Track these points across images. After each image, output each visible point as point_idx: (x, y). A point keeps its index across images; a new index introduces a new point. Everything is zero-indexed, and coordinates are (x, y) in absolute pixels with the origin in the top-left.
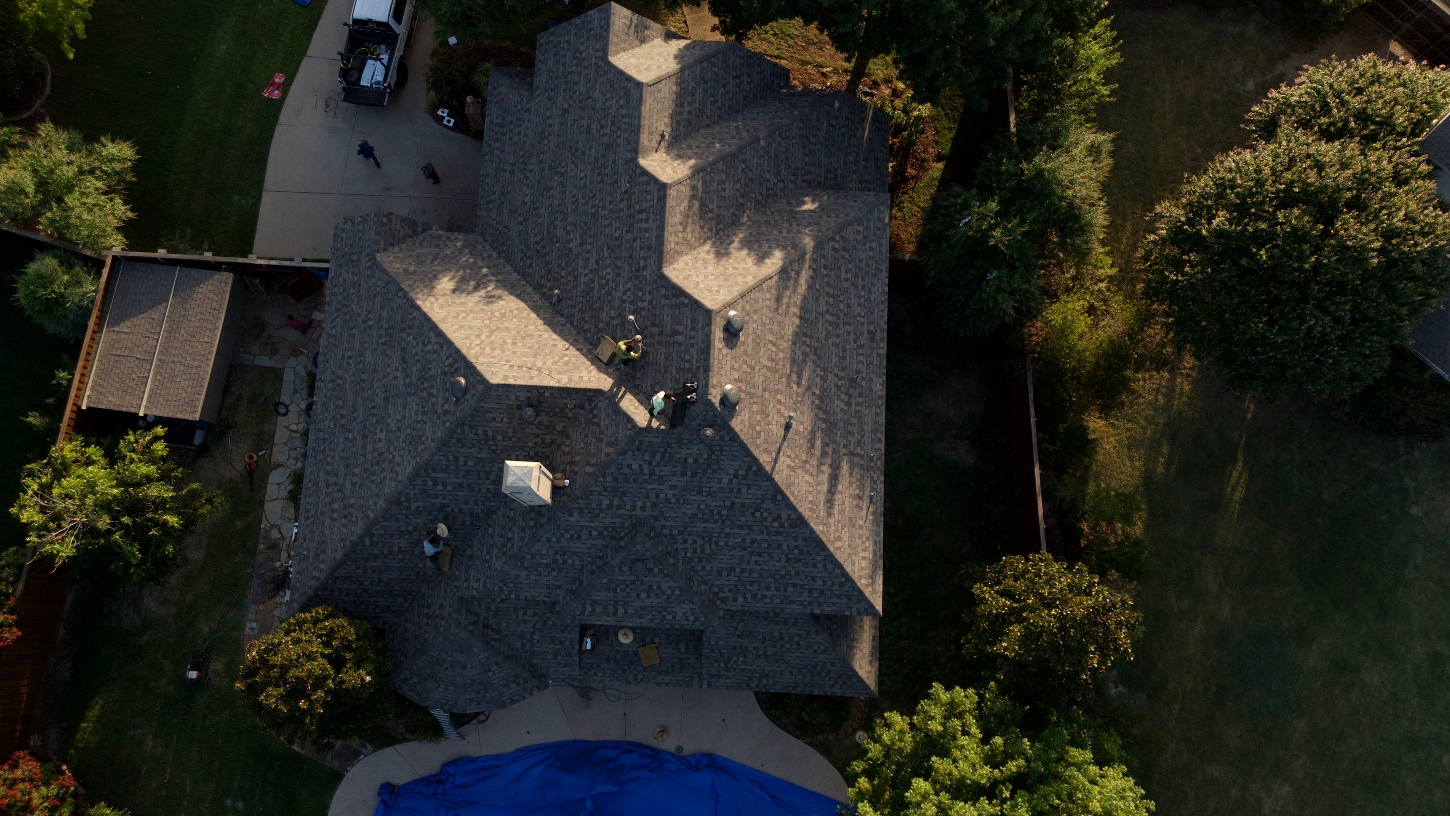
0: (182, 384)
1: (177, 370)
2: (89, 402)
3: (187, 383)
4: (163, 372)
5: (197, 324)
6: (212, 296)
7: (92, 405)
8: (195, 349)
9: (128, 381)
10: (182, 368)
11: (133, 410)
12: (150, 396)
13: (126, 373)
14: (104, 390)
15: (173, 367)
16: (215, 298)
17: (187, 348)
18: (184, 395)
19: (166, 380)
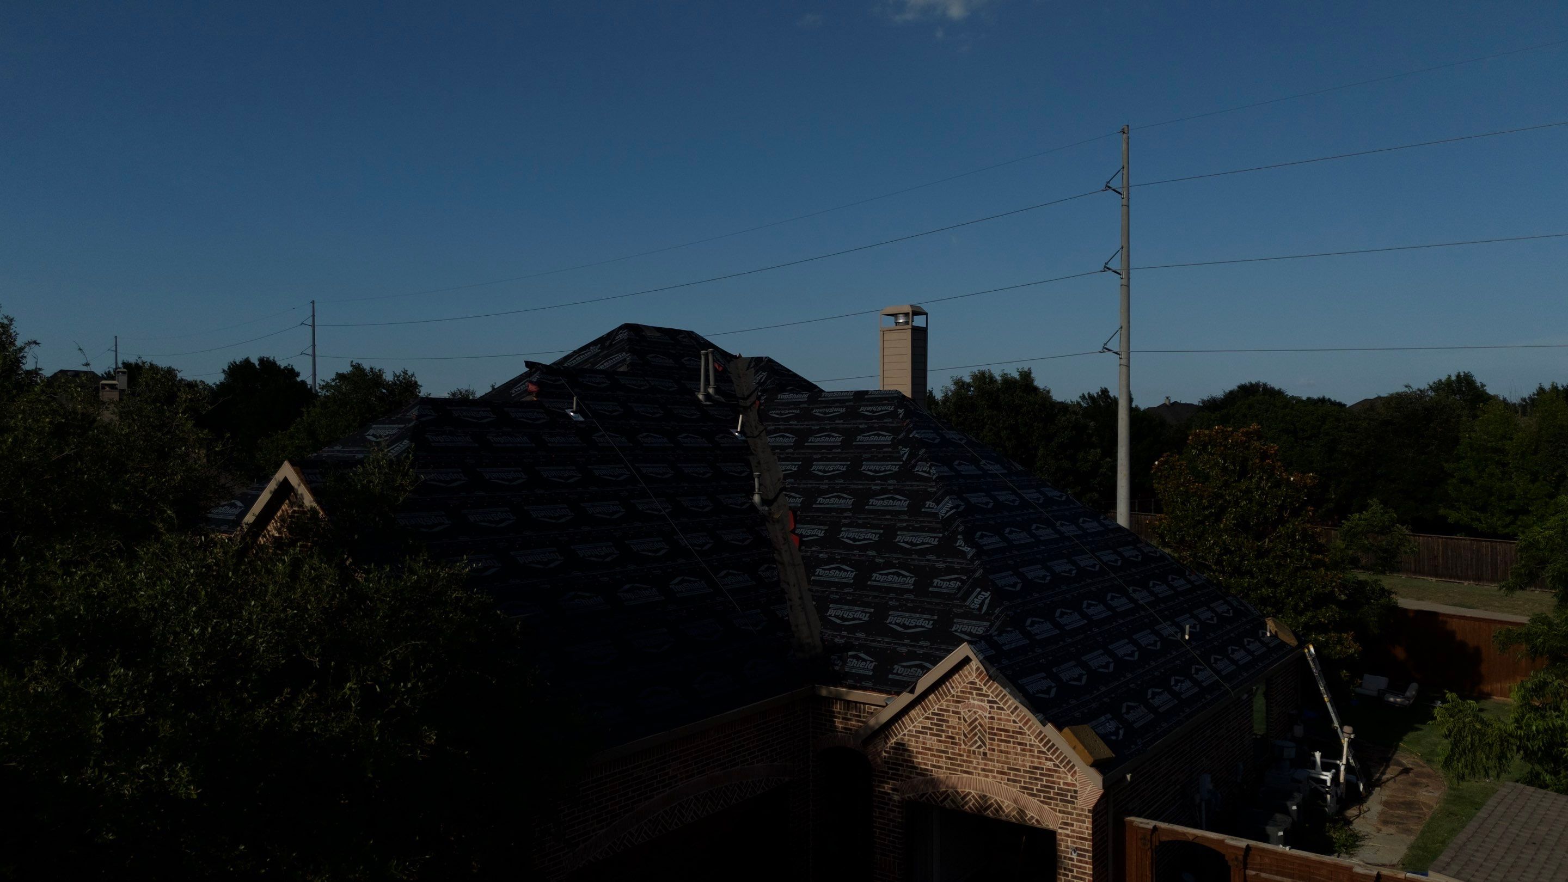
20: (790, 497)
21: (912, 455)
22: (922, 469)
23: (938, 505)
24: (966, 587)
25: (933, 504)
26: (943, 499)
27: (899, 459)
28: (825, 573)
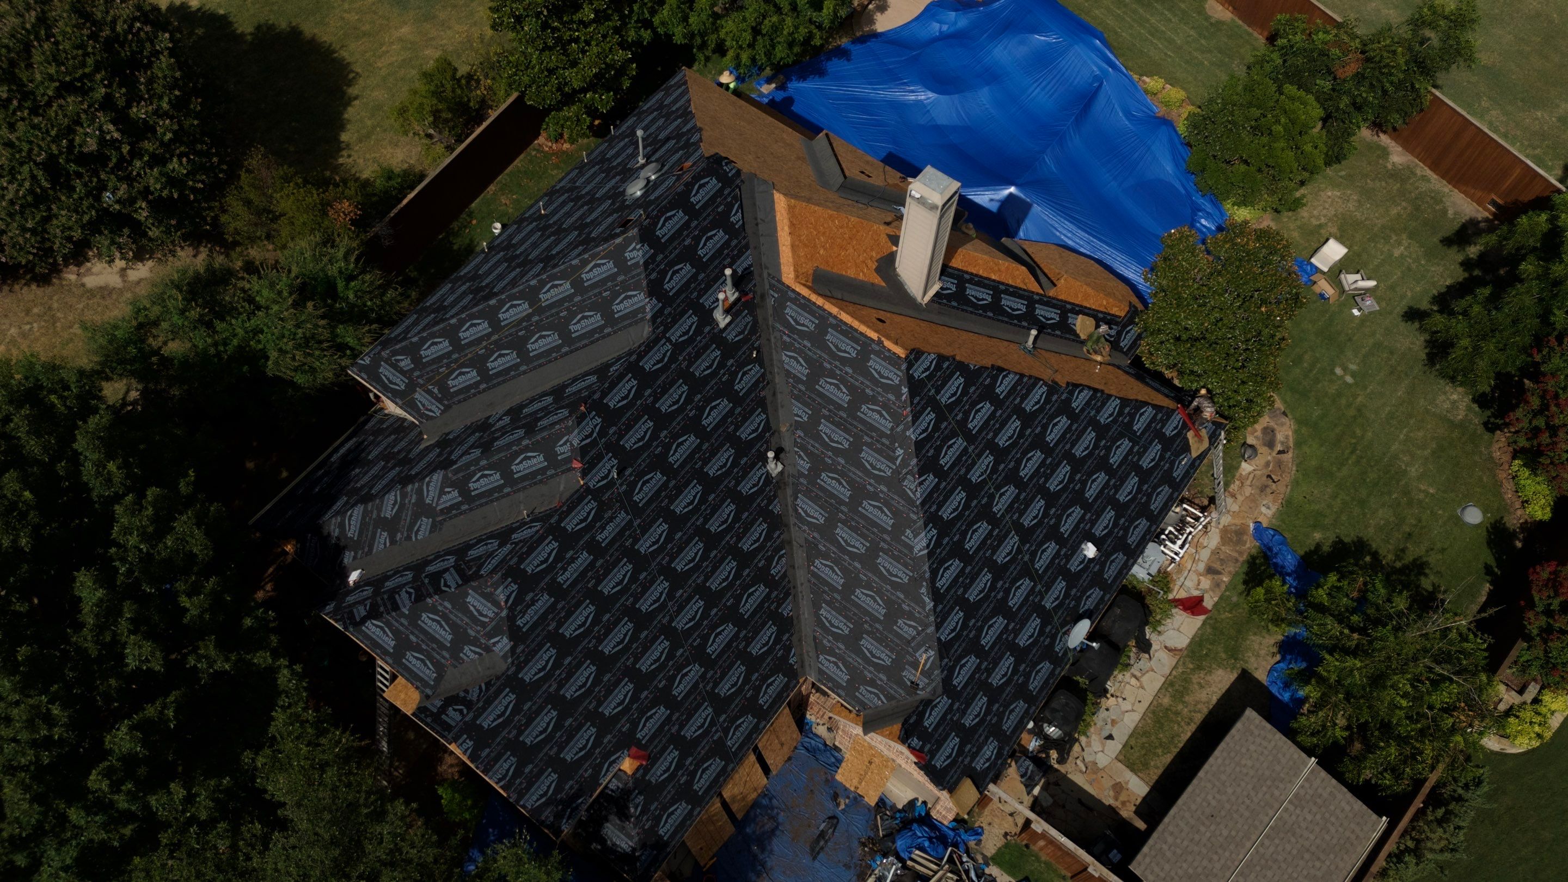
0: (1249, 763)
1: (1250, 787)
2: (1375, 825)
3: (1243, 762)
4: (1268, 796)
5: (1203, 829)
6: (1169, 854)
7: (1374, 816)
8: (1218, 796)
9: (1318, 817)
10: (1243, 784)
11: (1323, 774)
12: (1296, 775)
13: (1317, 829)
14: (1353, 826)
15: (1252, 794)
16: (1165, 847)
17: (1228, 806)
18: (1252, 748)
19: (1269, 783)
20: (800, 456)
21: (905, 463)
22: (910, 484)
23: (915, 537)
24: (919, 639)
25: (911, 536)
26: (919, 534)
27: (893, 459)
28: (822, 567)
